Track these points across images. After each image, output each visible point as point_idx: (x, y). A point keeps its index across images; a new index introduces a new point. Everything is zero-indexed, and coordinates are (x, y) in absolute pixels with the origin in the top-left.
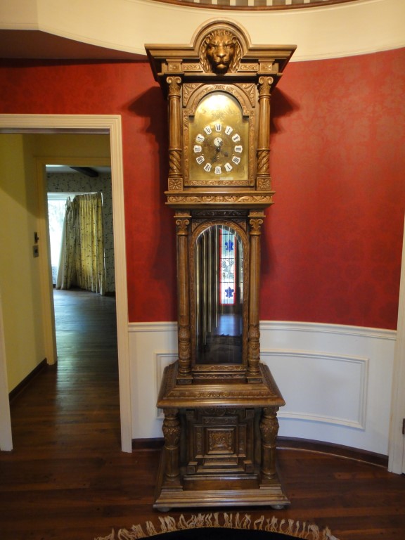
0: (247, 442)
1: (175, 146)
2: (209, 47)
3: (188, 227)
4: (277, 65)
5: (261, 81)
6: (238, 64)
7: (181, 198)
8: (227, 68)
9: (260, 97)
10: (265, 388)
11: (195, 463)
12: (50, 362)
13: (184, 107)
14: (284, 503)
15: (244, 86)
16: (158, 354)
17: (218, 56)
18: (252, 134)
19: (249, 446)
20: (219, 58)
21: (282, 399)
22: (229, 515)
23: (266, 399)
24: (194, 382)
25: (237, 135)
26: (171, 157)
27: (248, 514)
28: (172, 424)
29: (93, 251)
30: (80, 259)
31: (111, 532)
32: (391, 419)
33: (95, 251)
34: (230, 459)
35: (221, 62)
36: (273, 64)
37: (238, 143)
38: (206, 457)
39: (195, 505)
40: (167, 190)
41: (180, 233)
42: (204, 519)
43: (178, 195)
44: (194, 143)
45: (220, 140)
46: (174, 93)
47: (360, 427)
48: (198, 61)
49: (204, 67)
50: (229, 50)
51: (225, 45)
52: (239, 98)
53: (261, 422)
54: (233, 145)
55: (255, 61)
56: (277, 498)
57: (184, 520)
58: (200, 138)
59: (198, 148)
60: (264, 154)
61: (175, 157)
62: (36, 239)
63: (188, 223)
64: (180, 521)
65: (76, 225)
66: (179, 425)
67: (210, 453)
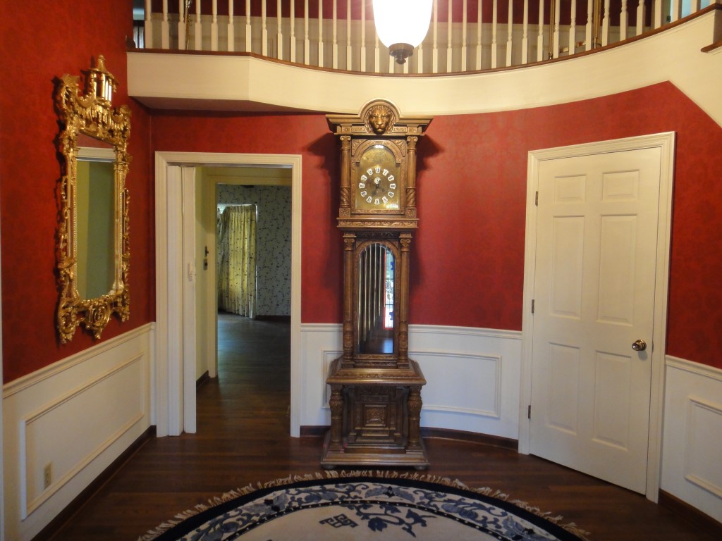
0: (397, 418)
1: (345, 185)
2: (371, 117)
3: (354, 245)
4: (420, 128)
5: (408, 139)
6: (392, 128)
7: (348, 223)
8: (384, 130)
9: (409, 151)
10: (412, 371)
11: (355, 434)
12: (212, 375)
13: (352, 156)
14: (425, 464)
15: (397, 141)
16: (325, 351)
17: (377, 123)
18: (403, 176)
19: (399, 421)
20: (378, 125)
21: (424, 380)
23: (411, 379)
24: (355, 367)
25: (391, 176)
26: (342, 192)
28: (337, 397)
29: (243, 270)
30: (228, 279)
31: (288, 476)
32: (520, 407)
33: (246, 269)
34: (383, 431)
35: (380, 128)
36: (418, 127)
37: (393, 182)
38: (364, 428)
39: (354, 463)
40: (338, 217)
41: (347, 249)
43: (347, 220)
44: (360, 181)
45: (379, 179)
46: (345, 148)
47: (496, 416)
48: (363, 125)
49: (368, 129)
50: (385, 119)
51: (382, 116)
52: (393, 150)
53: (408, 400)
54: (388, 183)
55: (404, 125)
56: (420, 461)
57: (345, 473)
58: (364, 178)
59: (362, 185)
60: (411, 191)
61: (345, 193)
62: (207, 252)
63: (353, 241)
64: (342, 473)
65: (225, 240)
66: (343, 400)
67: (367, 425)
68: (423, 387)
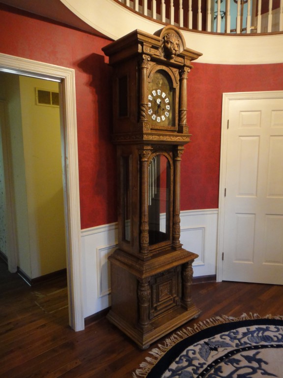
9: (183, 79)
11: (153, 310)
14: (199, 313)
15: (174, 70)
16: (99, 250)
17: (174, 49)
18: (177, 100)
20: (174, 51)
22: (180, 332)
25: (167, 99)
27: (189, 326)
34: (169, 300)
37: (168, 104)
38: (159, 303)
41: (145, 160)
42: (171, 340)
43: (149, 134)
45: (160, 100)
46: (145, 66)
48: (158, 49)
49: (161, 53)
54: (165, 104)
55: (183, 57)
56: (196, 312)
58: (150, 97)
59: (149, 104)
61: (145, 109)
63: (150, 152)
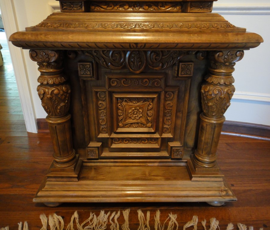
0: (177, 117)
11: (99, 144)
14: (227, 199)
16: (53, 7)
22: (145, 212)
27: (174, 214)
34: (149, 140)
38: (114, 136)
39: (95, 200)
42: (109, 218)
53: (204, 82)
56: (217, 193)
57: (77, 221)
64: (72, 222)
67: (119, 130)
68: (261, 43)
